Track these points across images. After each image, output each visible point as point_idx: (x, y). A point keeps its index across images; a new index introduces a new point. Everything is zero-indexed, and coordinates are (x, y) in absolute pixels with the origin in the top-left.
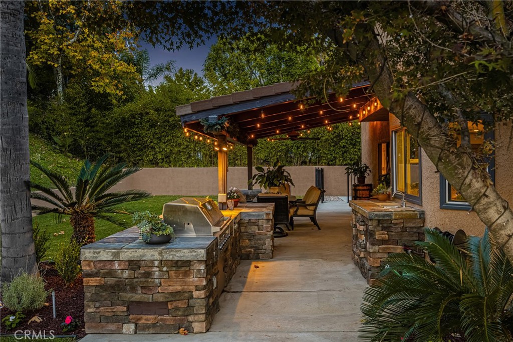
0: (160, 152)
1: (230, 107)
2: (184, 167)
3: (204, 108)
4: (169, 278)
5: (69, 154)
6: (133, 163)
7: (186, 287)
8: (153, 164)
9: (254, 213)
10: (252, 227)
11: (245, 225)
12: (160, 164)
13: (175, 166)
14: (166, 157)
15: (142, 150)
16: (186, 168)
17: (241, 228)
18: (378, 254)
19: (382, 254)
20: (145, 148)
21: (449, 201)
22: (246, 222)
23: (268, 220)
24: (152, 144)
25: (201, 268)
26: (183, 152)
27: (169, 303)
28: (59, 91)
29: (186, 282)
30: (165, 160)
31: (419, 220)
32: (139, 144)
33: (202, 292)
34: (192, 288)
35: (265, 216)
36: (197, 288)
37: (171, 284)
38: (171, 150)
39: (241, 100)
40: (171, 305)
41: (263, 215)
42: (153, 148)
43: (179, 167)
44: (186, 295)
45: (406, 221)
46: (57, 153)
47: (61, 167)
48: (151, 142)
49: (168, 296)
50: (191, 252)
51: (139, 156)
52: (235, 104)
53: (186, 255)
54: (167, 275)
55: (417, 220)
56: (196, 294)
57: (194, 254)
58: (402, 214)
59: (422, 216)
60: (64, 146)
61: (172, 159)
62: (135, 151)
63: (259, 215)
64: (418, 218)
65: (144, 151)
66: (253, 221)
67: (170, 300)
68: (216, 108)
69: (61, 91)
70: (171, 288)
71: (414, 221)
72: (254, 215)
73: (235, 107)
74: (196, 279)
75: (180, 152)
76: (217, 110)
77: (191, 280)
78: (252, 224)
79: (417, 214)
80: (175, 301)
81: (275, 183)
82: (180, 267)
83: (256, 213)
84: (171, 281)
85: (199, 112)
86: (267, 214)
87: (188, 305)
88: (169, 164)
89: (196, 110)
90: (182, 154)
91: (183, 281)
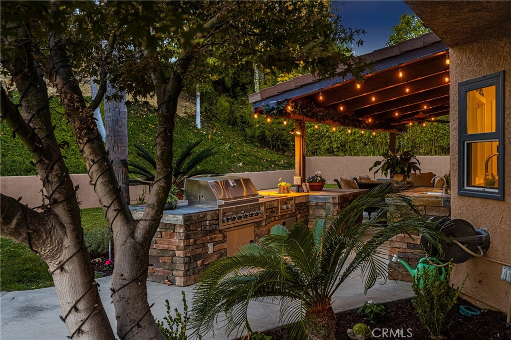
0: (335, 141)
1: (292, 92)
2: (358, 155)
3: (270, 95)
4: (161, 237)
5: (257, 144)
6: (312, 152)
7: (171, 246)
8: (330, 152)
9: (321, 197)
10: (319, 210)
11: (313, 207)
12: (336, 153)
13: (351, 155)
14: (341, 146)
15: (320, 139)
16: (361, 157)
17: (310, 210)
18: (396, 243)
19: (401, 244)
20: (322, 137)
21: (467, 186)
22: (313, 204)
23: (334, 204)
24: (328, 133)
25: (180, 232)
26: (358, 140)
27: (160, 258)
28: (256, 88)
29: (170, 242)
30: (341, 149)
31: (444, 209)
32: (317, 134)
33: (182, 252)
34: (174, 248)
35: (331, 200)
36: (178, 248)
37: (162, 242)
38: (345, 139)
39: (301, 84)
40: (162, 259)
41: (329, 199)
42: (329, 137)
43: (354, 155)
44: (171, 252)
45: (429, 209)
46: (248, 143)
47: (244, 155)
48: (327, 131)
49: (159, 252)
50: (174, 217)
51: (317, 145)
52: (297, 88)
53: (171, 219)
54: (160, 235)
55: (441, 209)
56: (177, 253)
57: (176, 219)
58: (423, 201)
59: (447, 203)
60: (253, 137)
61: (347, 148)
62: (313, 140)
63: (325, 199)
64: (442, 205)
65: (321, 140)
66: (320, 204)
67: (161, 255)
68: (282, 94)
69: (258, 88)
70: (162, 245)
71: (438, 209)
72: (320, 198)
73: (297, 91)
74: (177, 240)
75: (355, 140)
76: (282, 95)
77: (174, 240)
78: (320, 207)
79: (440, 200)
80: (164, 257)
81: (397, 170)
82: (168, 229)
83: (323, 197)
84: (162, 240)
85: (266, 98)
86: (334, 198)
87: (172, 261)
88: (345, 152)
89: (264, 97)
90: (357, 142)
91: (169, 241)
